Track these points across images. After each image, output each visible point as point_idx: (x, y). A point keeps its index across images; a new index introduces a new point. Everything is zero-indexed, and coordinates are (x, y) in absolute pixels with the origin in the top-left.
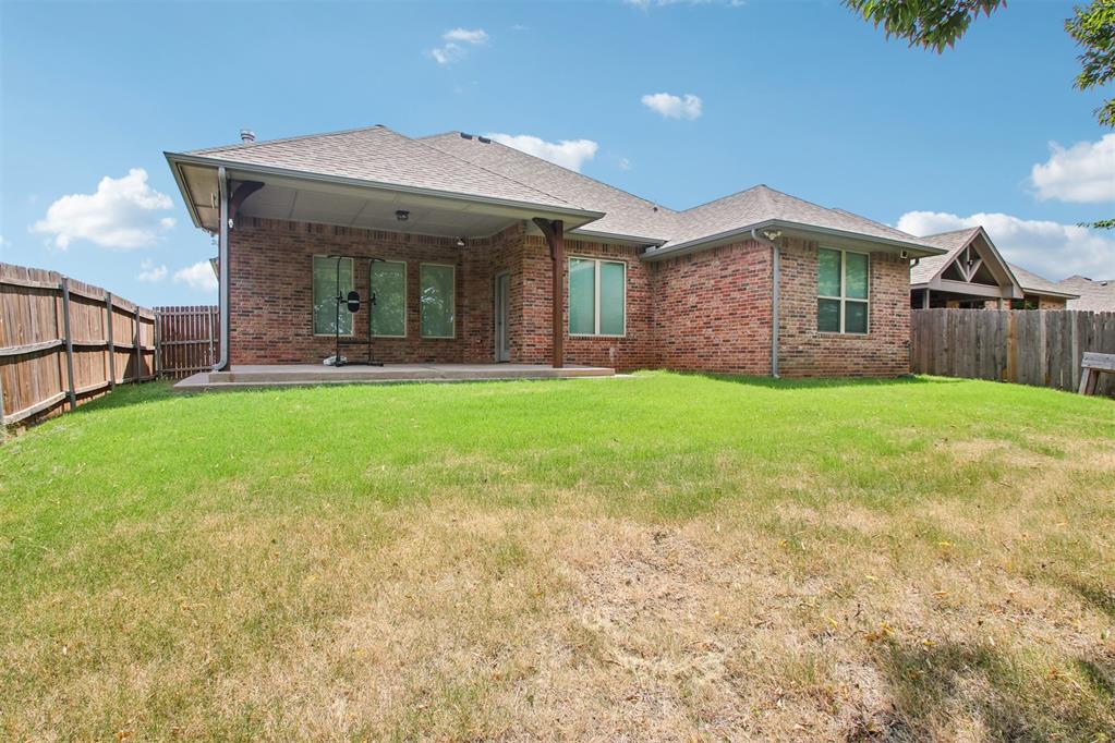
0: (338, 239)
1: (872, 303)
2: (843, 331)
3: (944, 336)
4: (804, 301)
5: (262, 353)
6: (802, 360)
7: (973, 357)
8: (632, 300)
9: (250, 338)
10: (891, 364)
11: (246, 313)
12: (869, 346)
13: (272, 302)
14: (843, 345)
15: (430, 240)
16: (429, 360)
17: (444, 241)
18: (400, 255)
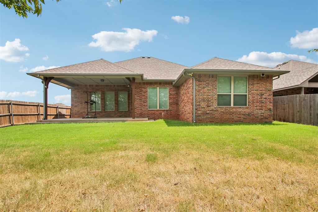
0: (97, 88)
1: (248, 95)
2: (232, 105)
3: (298, 106)
4: (210, 95)
5: (79, 115)
6: (209, 116)
7: (309, 114)
8: (170, 98)
9: (76, 112)
10: (260, 117)
11: (76, 106)
12: (247, 111)
13: (81, 103)
14: (231, 111)
15: (120, 86)
16: (120, 117)
17: (124, 86)
18: (112, 90)
